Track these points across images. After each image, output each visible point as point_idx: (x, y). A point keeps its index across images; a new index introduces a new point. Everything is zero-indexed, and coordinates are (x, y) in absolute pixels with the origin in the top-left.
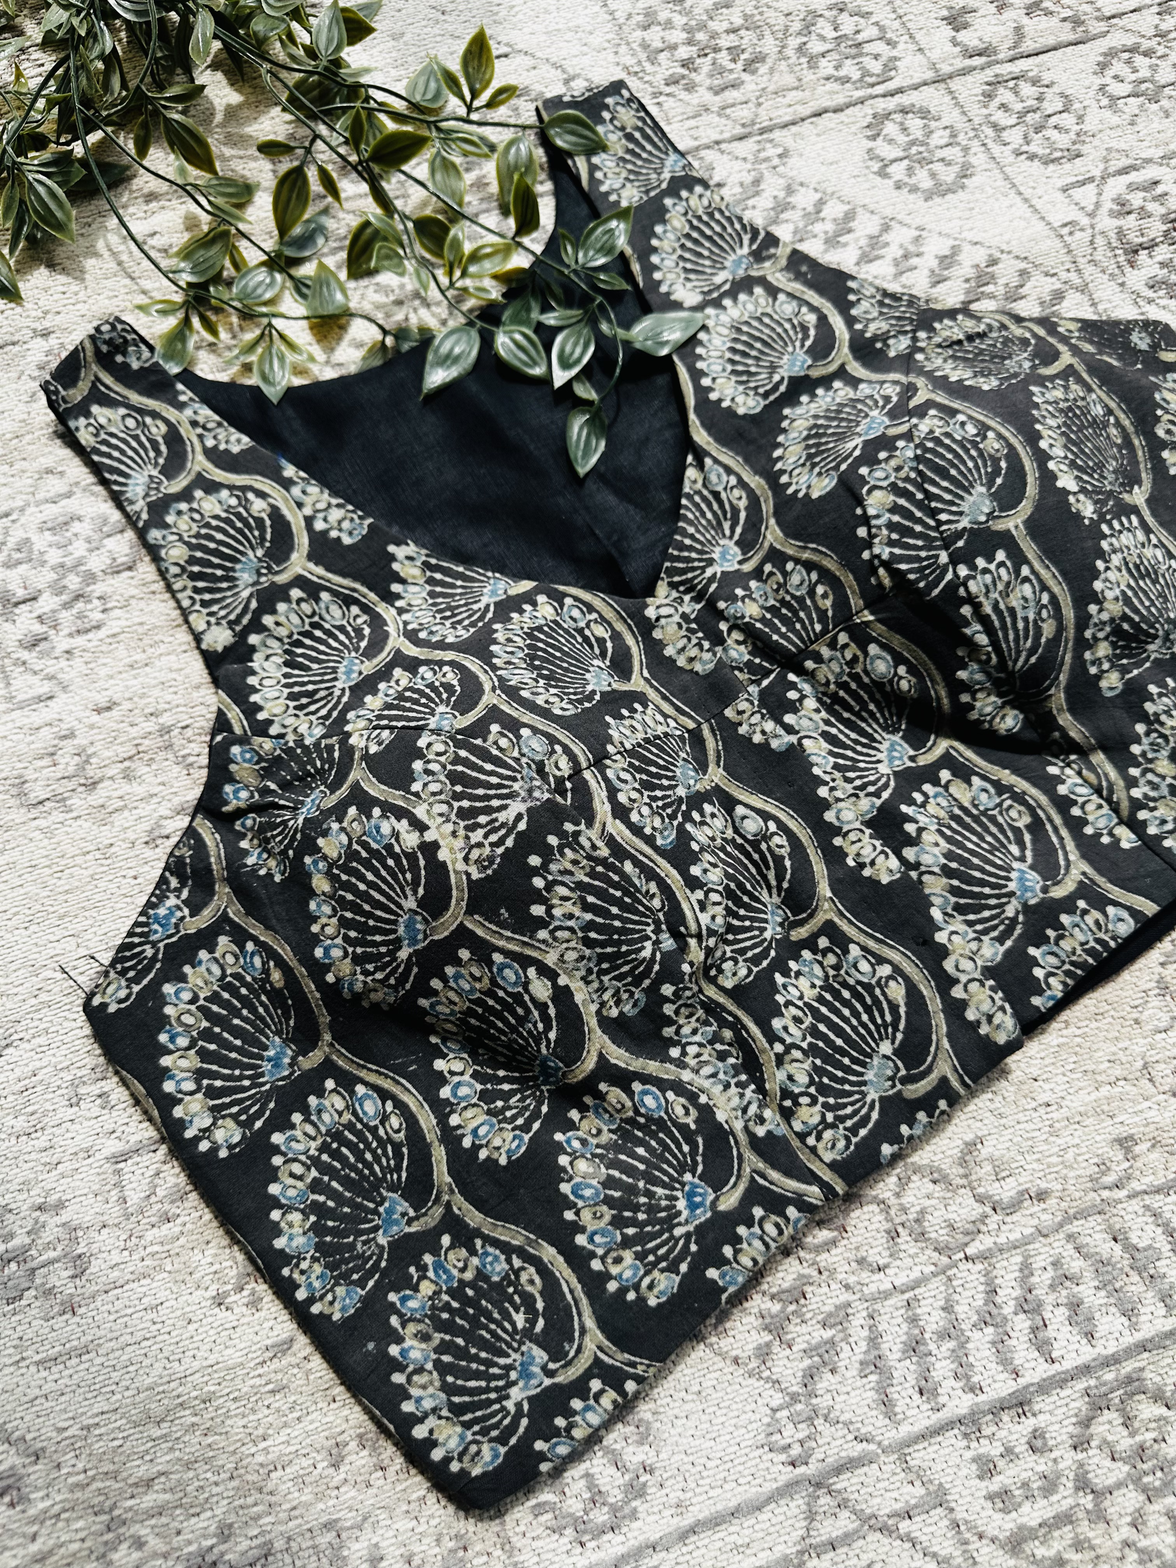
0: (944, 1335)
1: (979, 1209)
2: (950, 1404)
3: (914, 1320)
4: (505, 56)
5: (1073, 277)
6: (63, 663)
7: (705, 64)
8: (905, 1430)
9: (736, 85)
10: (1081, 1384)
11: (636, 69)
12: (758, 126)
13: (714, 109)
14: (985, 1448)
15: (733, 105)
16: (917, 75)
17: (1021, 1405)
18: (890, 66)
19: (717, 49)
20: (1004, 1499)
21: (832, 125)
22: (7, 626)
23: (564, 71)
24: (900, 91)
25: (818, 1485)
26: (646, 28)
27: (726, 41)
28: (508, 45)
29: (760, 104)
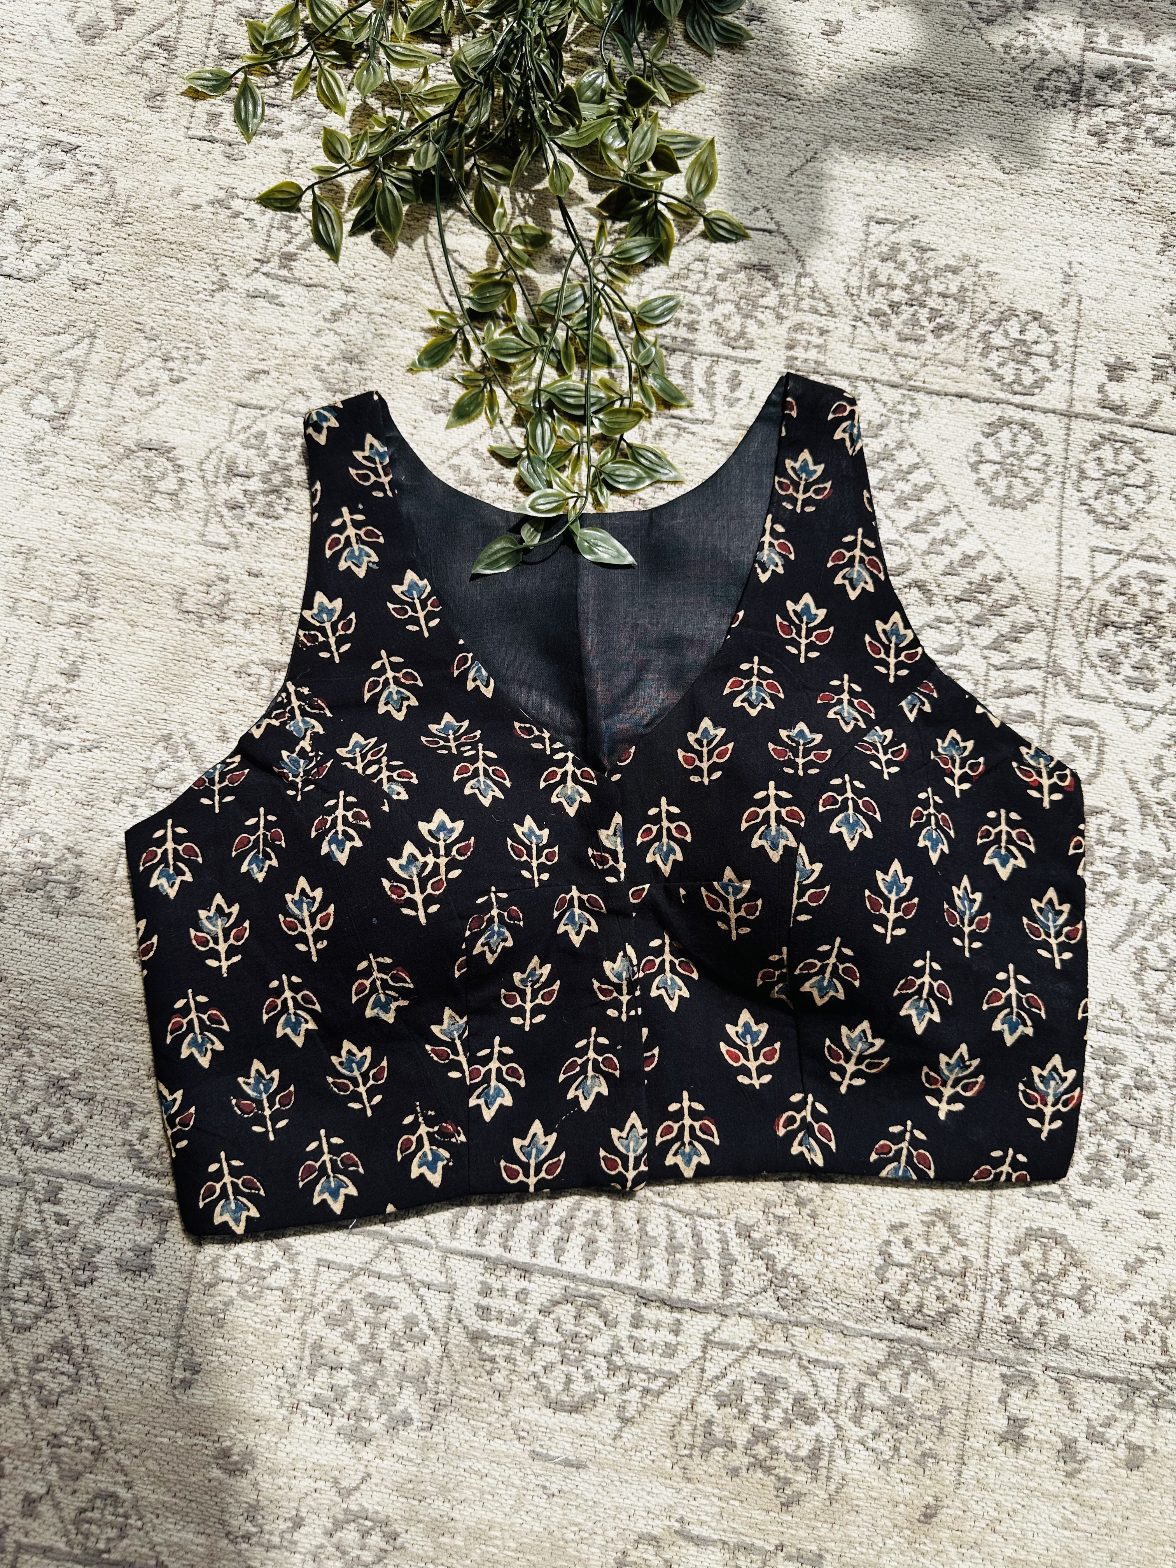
2: (488, 1248)
4: (770, 232)
5: (1049, 620)
6: (244, 530)
7: (907, 312)
8: (455, 1245)
9: (919, 340)
10: (565, 1283)
11: (855, 292)
12: (912, 383)
13: (891, 352)
14: (491, 1280)
15: (906, 356)
16: (1053, 402)
17: (525, 1271)
18: (1039, 384)
19: (922, 305)
20: (484, 1312)
21: (964, 410)
22: (223, 486)
23: (803, 266)
24: (1032, 408)
25: (391, 1242)
26: (884, 260)
27: (933, 302)
28: (777, 223)
29: (925, 365)
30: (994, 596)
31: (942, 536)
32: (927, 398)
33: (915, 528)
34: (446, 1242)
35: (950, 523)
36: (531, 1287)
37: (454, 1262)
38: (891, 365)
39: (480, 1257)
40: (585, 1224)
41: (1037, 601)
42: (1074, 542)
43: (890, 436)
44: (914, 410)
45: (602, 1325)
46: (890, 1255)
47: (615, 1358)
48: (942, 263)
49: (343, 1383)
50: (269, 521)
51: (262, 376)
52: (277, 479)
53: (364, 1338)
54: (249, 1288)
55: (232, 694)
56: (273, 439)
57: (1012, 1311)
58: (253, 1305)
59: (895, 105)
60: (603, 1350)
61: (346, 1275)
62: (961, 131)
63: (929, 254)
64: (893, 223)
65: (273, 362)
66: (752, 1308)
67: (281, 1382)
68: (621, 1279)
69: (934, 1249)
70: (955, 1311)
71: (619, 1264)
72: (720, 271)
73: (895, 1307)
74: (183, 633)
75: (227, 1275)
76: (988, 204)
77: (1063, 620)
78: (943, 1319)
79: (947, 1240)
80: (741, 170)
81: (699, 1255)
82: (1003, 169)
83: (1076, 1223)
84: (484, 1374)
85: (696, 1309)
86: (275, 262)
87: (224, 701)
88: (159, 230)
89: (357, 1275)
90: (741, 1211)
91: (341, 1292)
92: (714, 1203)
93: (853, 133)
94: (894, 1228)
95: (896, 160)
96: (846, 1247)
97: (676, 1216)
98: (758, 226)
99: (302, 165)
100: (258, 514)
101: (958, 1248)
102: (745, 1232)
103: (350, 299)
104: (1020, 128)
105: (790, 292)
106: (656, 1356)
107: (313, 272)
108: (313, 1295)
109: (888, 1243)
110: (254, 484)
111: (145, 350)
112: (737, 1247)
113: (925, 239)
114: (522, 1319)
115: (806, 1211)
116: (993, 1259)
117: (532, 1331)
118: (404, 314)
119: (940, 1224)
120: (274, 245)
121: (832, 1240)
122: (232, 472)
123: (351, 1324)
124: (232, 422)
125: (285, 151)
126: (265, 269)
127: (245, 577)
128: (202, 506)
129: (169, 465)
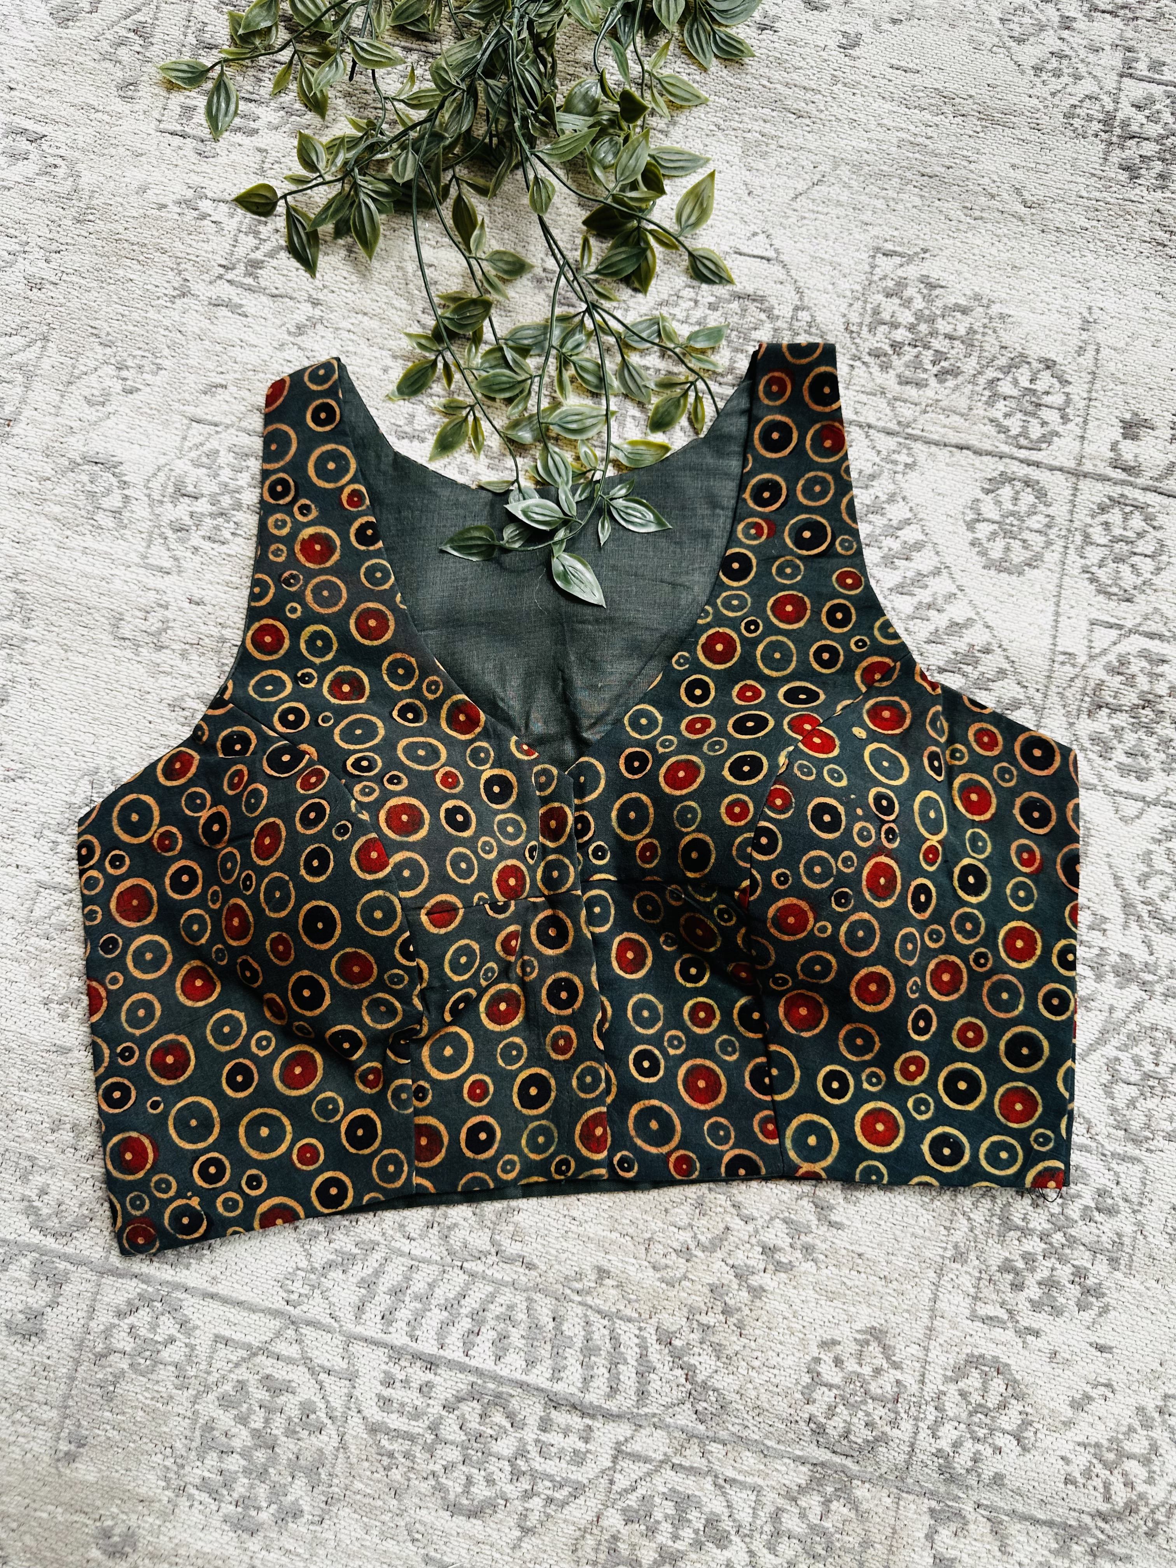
0: (418, 1298)
1: (487, 1247)
2: (394, 1335)
3: (408, 1279)
4: (768, 260)
5: (1038, 698)
6: (188, 554)
7: (910, 353)
8: (359, 1330)
9: (920, 385)
10: (472, 1378)
11: (854, 328)
12: (909, 431)
13: (889, 396)
14: (395, 1370)
15: (905, 401)
16: (1061, 459)
17: (431, 1364)
18: (1047, 439)
19: (927, 347)
20: (385, 1403)
21: (963, 463)
22: (170, 506)
23: (801, 299)
24: (1038, 465)
25: (293, 1323)
26: (888, 295)
27: (938, 344)
28: (777, 251)
29: (925, 412)
30: (981, 669)
31: (929, 600)
32: (924, 448)
33: (901, 589)
34: (350, 1326)
35: (941, 586)
36: (437, 1380)
37: (357, 1348)
38: (888, 410)
39: (385, 1345)
40: (498, 1317)
41: (1027, 676)
42: (1072, 613)
43: (882, 488)
44: (909, 460)
45: (508, 1425)
46: (818, 1374)
47: (520, 1462)
48: (951, 301)
49: (234, 1468)
50: (215, 546)
51: (220, 390)
52: (226, 501)
53: (257, 1422)
54: (142, 1361)
55: (164, 729)
56: (225, 458)
57: (945, 1444)
58: (145, 1380)
59: (912, 128)
60: (508, 1452)
61: (244, 1353)
62: (982, 158)
63: (938, 291)
64: (900, 255)
65: (230, 376)
66: (668, 1420)
67: (169, 1462)
68: (531, 1379)
69: (867, 1370)
70: (883, 1439)
71: (530, 1363)
72: (712, 299)
73: (820, 1431)
74: (118, 661)
75: (120, 1346)
76: (1005, 240)
77: (1054, 699)
78: (871, 1446)
79: (881, 1361)
80: (742, 191)
81: (615, 1362)
82: (1024, 203)
83: (1022, 1351)
84: (381, 1470)
85: (609, 1416)
86: (241, 268)
87: (154, 735)
88: (121, 230)
89: (255, 1355)
90: (664, 1315)
91: (237, 1371)
92: (636, 1305)
93: (866, 156)
94: (826, 1345)
95: (910, 187)
96: (773, 1362)
97: (593, 1317)
98: (756, 253)
99: (276, 166)
100: (204, 537)
101: (891, 1371)
102: (666, 1339)
103: (317, 312)
104: (1047, 159)
105: (785, 326)
106: (563, 1464)
107: (279, 281)
108: (209, 1373)
109: (817, 1360)
110: (203, 506)
111: (99, 357)
112: (657, 1354)
113: (934, 275)
114: (425, 1414)
115: (732, 1320)
116: (929, 1385)
117: (434, 1428)
118: (373, 330)
119: (875, 1344)
120: (241, 251)
121: (759, 1354)
122: (180, 492)
123: (245, 1406)
124: (185, 438)
125: (260, 150)
126: (230, 276)
127: (186, 605)
128: (145, 526)
129: (114, 480)
